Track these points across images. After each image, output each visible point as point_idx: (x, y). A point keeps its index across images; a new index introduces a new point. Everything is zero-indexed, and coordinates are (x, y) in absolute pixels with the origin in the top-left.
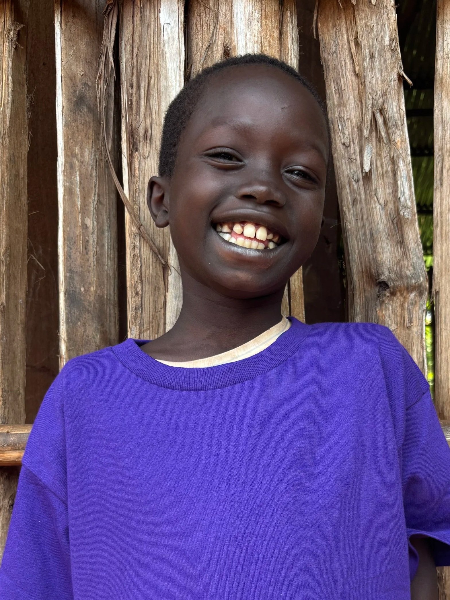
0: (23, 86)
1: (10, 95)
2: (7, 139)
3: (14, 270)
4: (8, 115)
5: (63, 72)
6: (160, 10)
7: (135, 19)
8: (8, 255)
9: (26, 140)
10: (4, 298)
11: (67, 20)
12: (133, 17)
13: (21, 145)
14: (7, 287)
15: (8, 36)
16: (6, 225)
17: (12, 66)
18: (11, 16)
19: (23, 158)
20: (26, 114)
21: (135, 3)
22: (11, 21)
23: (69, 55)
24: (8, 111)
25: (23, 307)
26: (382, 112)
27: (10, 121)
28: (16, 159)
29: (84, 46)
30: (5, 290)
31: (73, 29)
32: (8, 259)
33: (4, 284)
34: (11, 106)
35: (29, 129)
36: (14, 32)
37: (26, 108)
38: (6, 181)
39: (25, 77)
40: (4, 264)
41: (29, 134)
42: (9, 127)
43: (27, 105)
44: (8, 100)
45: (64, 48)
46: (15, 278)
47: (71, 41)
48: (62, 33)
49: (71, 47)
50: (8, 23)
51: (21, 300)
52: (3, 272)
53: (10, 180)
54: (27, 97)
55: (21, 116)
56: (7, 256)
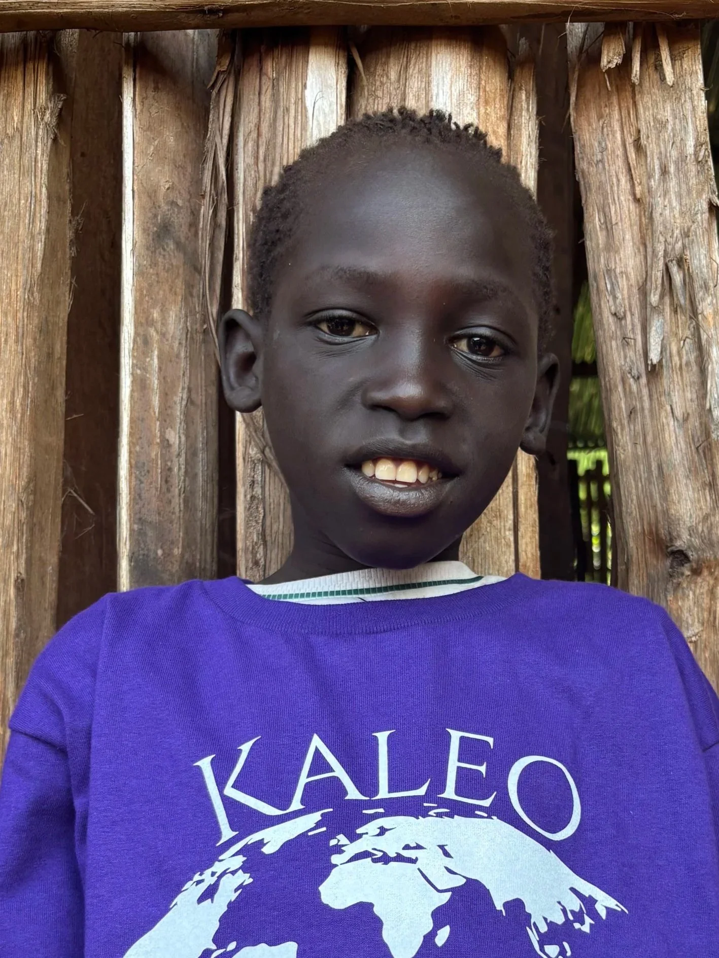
0: (65, 203)
1: (43, 220)
2: (36, 294)
3: (40, 515)
4: (39, 254)
5: (136, 182)
6: (305, 84)
7: (263, 98)
8: (32, 490)
9: (67, 294)
10: (24, 565)
11: (145, 95)
12: (260, 94)
13: (58, 303)
14: (29, 545)
15: (42, 119)
16: (30, 440)
17: (48, 171)
18: (47, 84)
19: (61, 325)
20: (68, 250)
21: (264, 71)
22: (47, 92)
23: (147, 154)
24: (40, 247)
25: (55, 578)
26: (681, 264)
27: (42, 264)
28: (50, 327)
29: (172, 139)
30: (24, 551)
31: (154, 110)
32: (32, 497)
33: (24, 541)
34: (45, 239)
35: (72, 277)
36: (52, 112)
37: (68, 241)
38: (32, 365)
39: (67, 187)
40: (25, 506)
41: (71, 283)
42: (41, 273)
43: (69, 234)
44: (40, 229)
45: (139, 143)
46: (42, 530)
47: (151, 131)
48: (135, 116)
49: (150, 142)
50: (43, 96)
51: (51, 567)
52: (23, 521)
53: (39, 363)
54: (70, 221)
55: (59, 255)
56: (30, 492)
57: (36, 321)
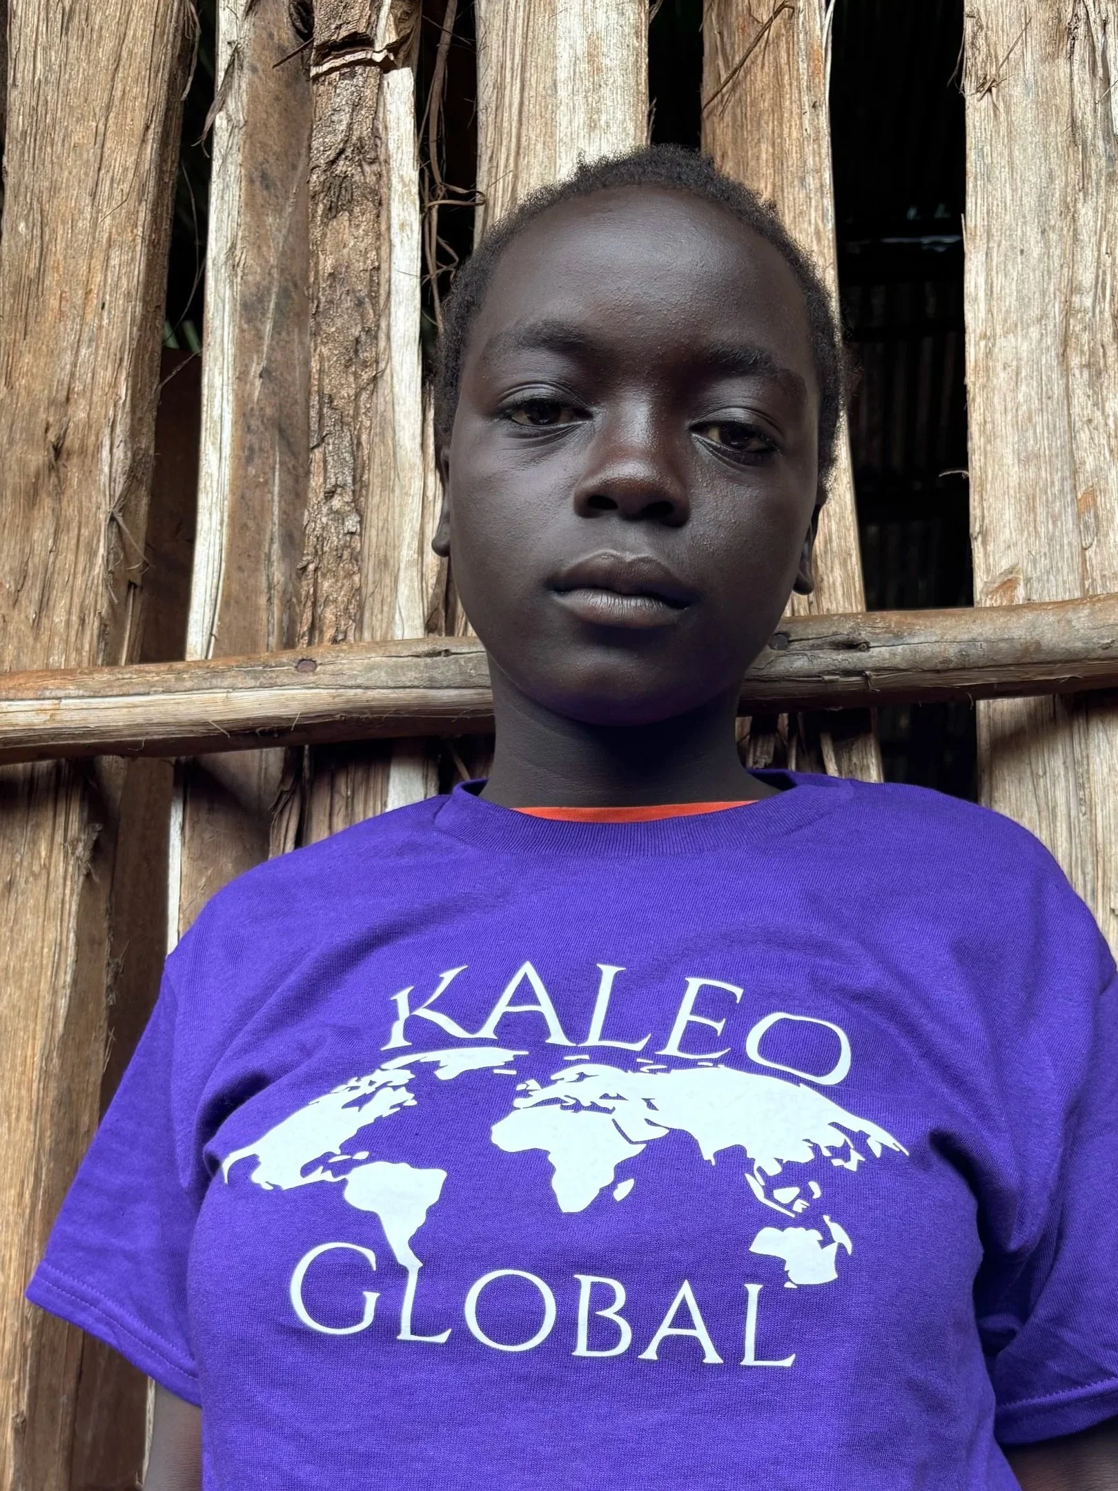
57: (53, 1093)
